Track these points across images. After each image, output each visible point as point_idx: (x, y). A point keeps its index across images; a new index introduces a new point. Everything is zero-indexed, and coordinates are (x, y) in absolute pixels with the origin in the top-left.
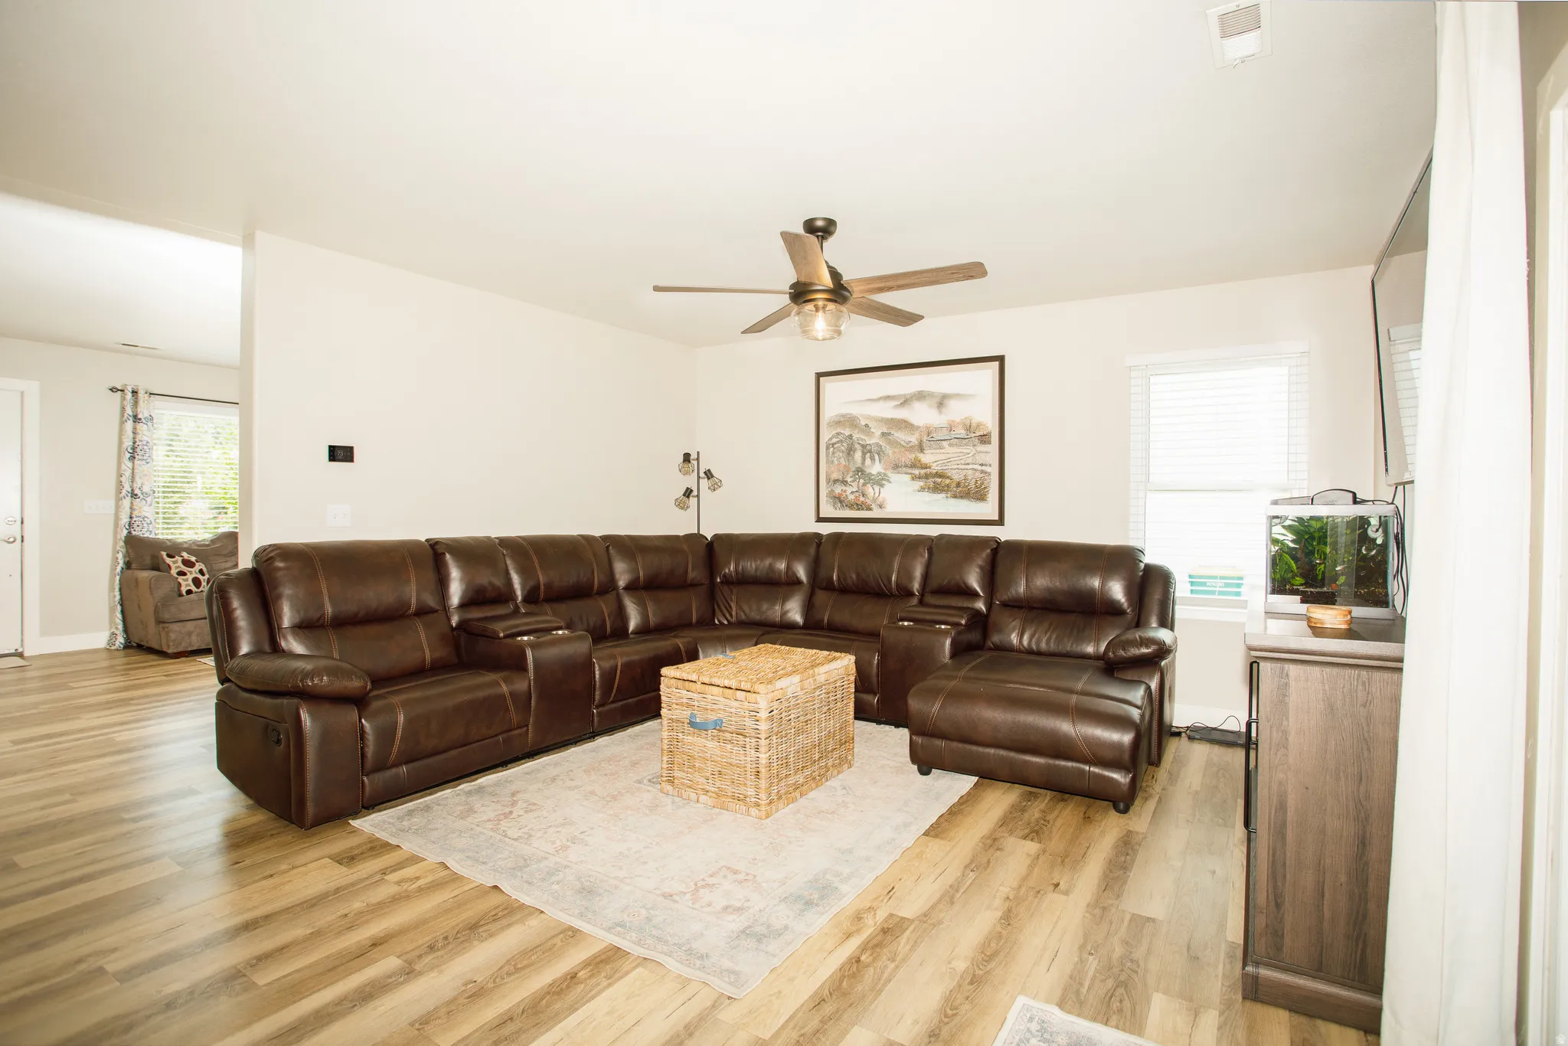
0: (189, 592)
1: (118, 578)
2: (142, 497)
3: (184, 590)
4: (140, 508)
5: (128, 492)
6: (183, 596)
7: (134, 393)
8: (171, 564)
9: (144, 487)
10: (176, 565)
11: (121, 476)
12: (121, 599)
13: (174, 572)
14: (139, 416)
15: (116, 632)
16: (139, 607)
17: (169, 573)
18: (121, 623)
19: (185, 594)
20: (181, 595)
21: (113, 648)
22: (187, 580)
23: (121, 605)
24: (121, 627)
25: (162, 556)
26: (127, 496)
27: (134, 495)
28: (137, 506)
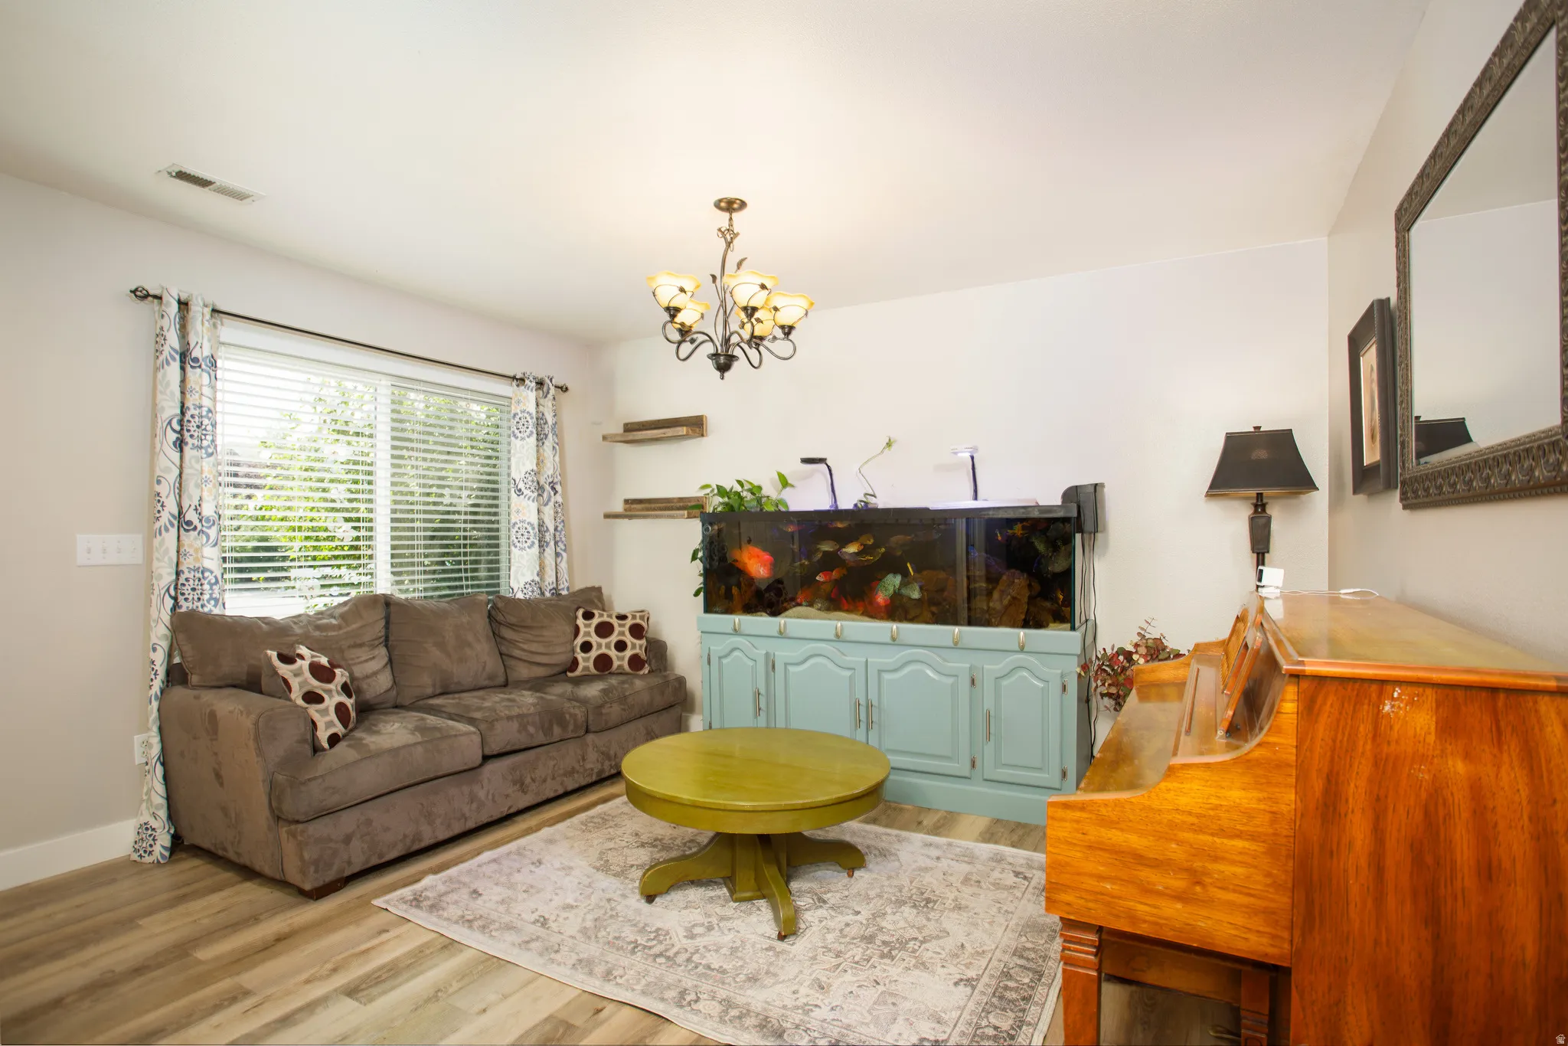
0: (334, 740)
1: (155, 704)
2: (199, 527)
3: (323, 736)
4: (196, 551)
5: (173, 516)
6: (324, 750)
7: (184, 305)
8: (288, 676)
9: (204, 505)
10: (298, 677)
11: (159, 482)
12: (163, 749)
13: (296, 696)
14: (196, 353)
15: (154, 824)
16: (218, 776)
17: (290, 700)
18: (164, 802)
19: (326, 745)
20: (316, 749)
21: (148, 859)
22: (325, 712)
23: (163, 764)
24: (163, 813)
25: (269, 659)
26: (172, 525)
27: (182, 522)
28: (191, 546)
